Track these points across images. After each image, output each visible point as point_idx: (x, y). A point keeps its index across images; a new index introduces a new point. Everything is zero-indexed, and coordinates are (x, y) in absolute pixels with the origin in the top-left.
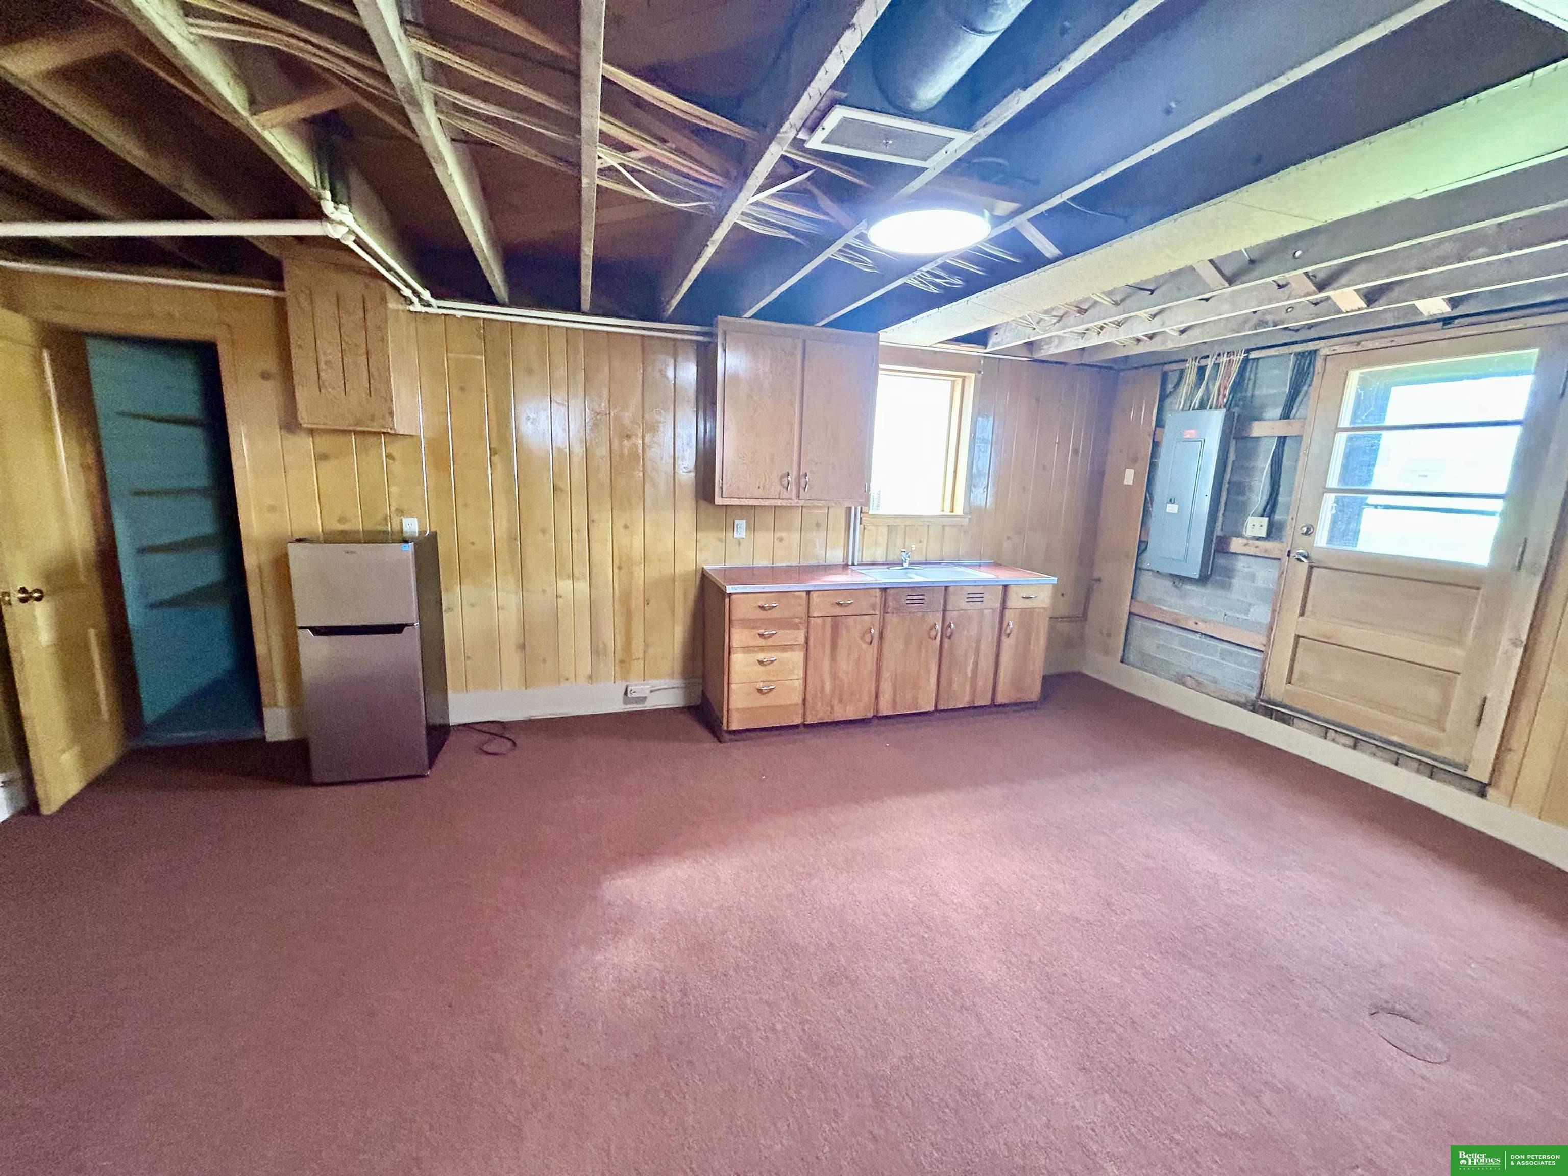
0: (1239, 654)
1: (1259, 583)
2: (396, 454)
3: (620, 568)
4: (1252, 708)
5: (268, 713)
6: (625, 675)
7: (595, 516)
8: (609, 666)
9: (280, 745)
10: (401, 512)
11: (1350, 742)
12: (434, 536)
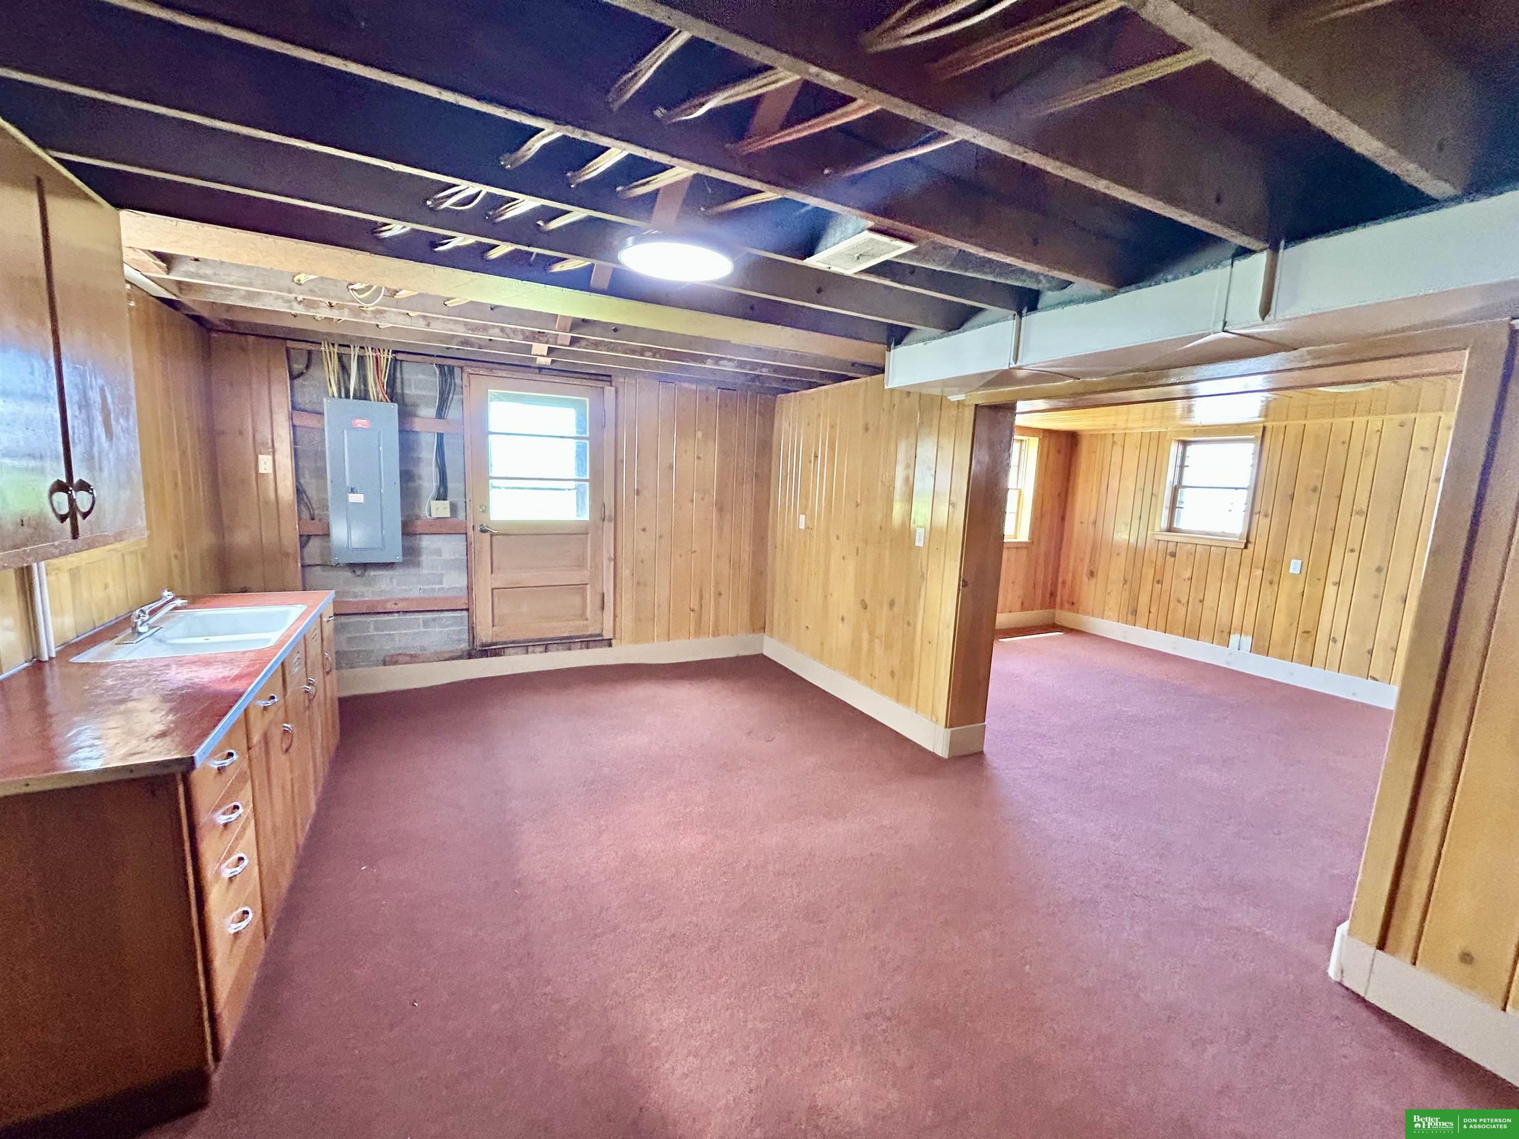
0: (441, 618)
1: (446, 556)
4: (470, 655)
11: (542, 649)
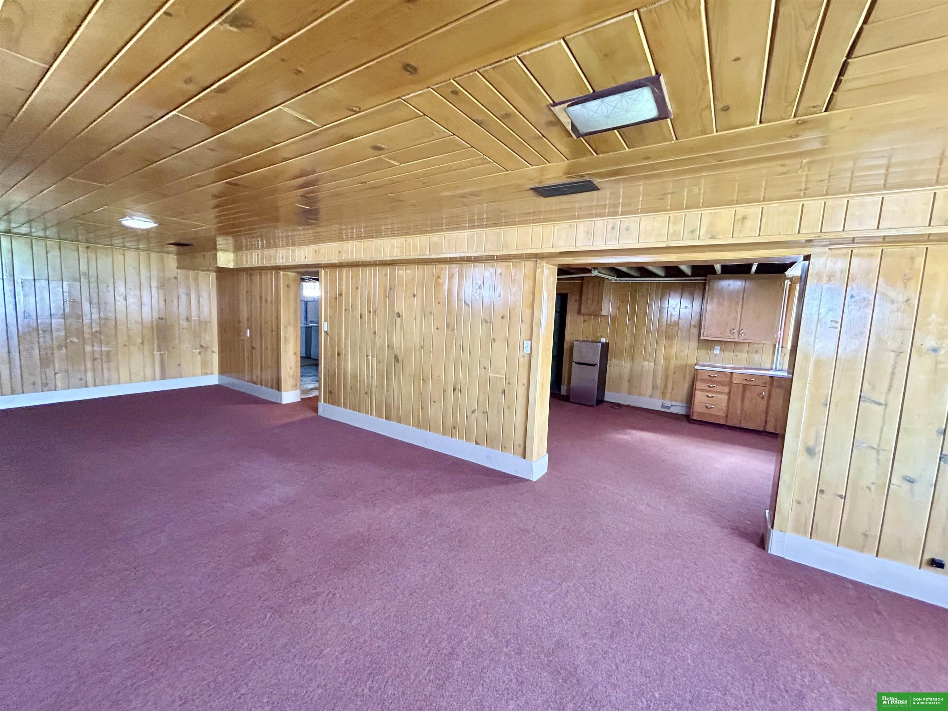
2: (602, 320)
3: (666, 360)
5: (562, 387)
6: (664, 398)
7: (659, 341)
8: (658, 393)
9: (564, 396)
10: (601, 336)
12: (608, 343)
